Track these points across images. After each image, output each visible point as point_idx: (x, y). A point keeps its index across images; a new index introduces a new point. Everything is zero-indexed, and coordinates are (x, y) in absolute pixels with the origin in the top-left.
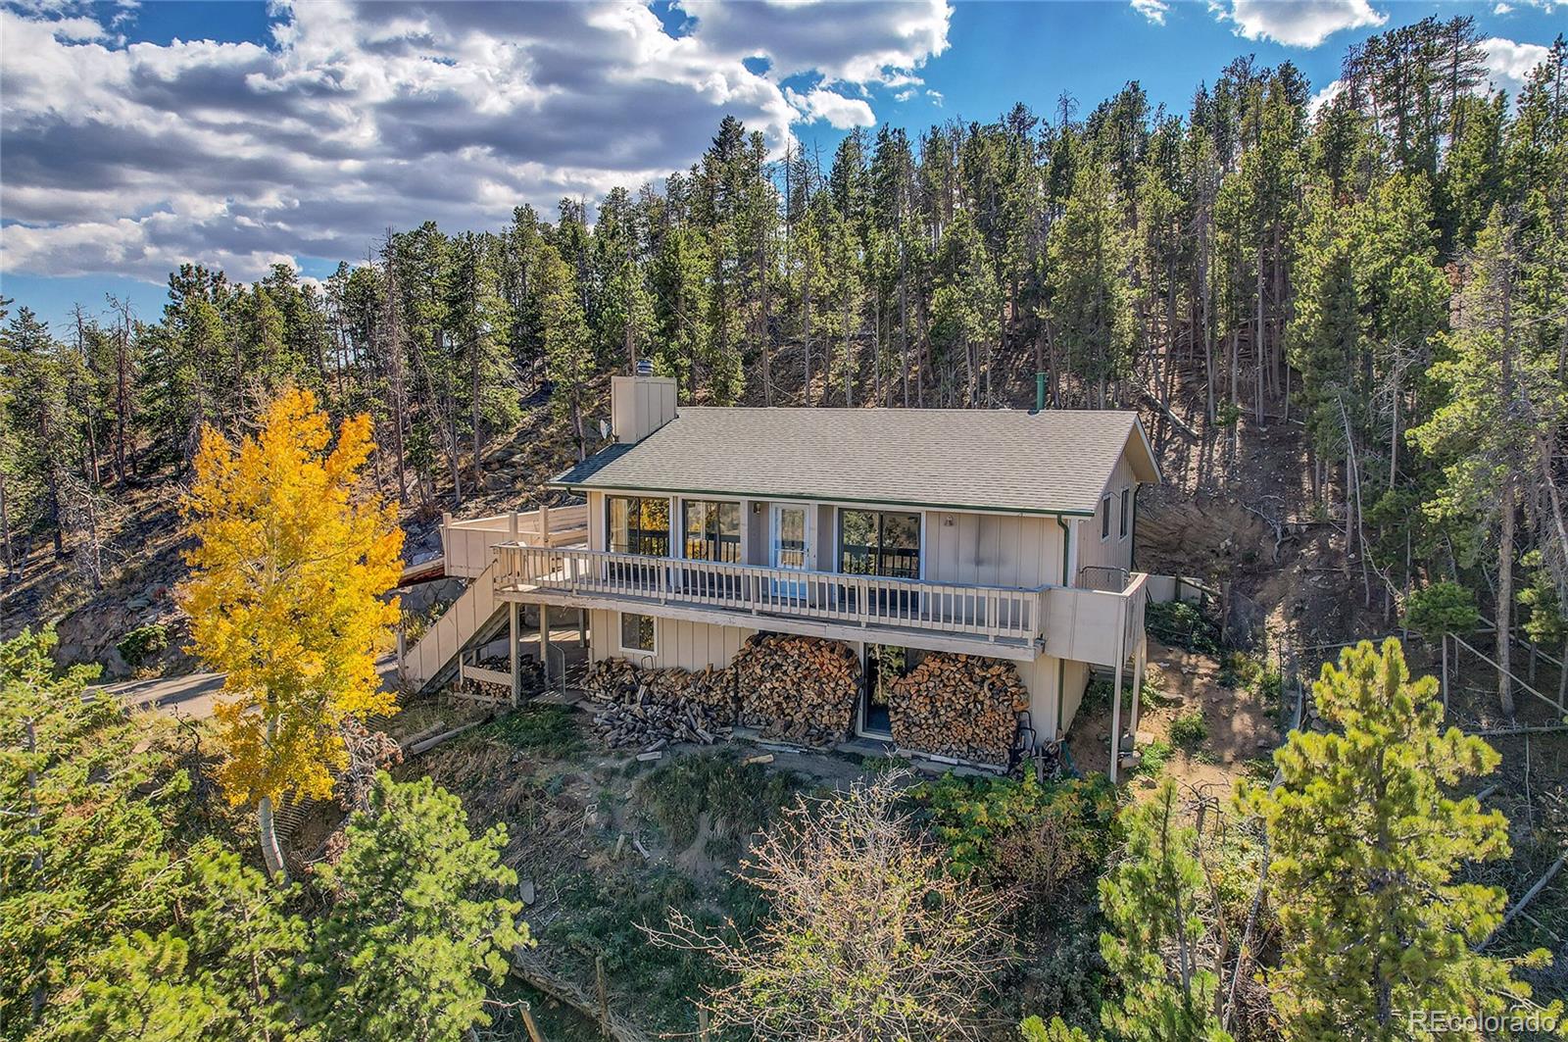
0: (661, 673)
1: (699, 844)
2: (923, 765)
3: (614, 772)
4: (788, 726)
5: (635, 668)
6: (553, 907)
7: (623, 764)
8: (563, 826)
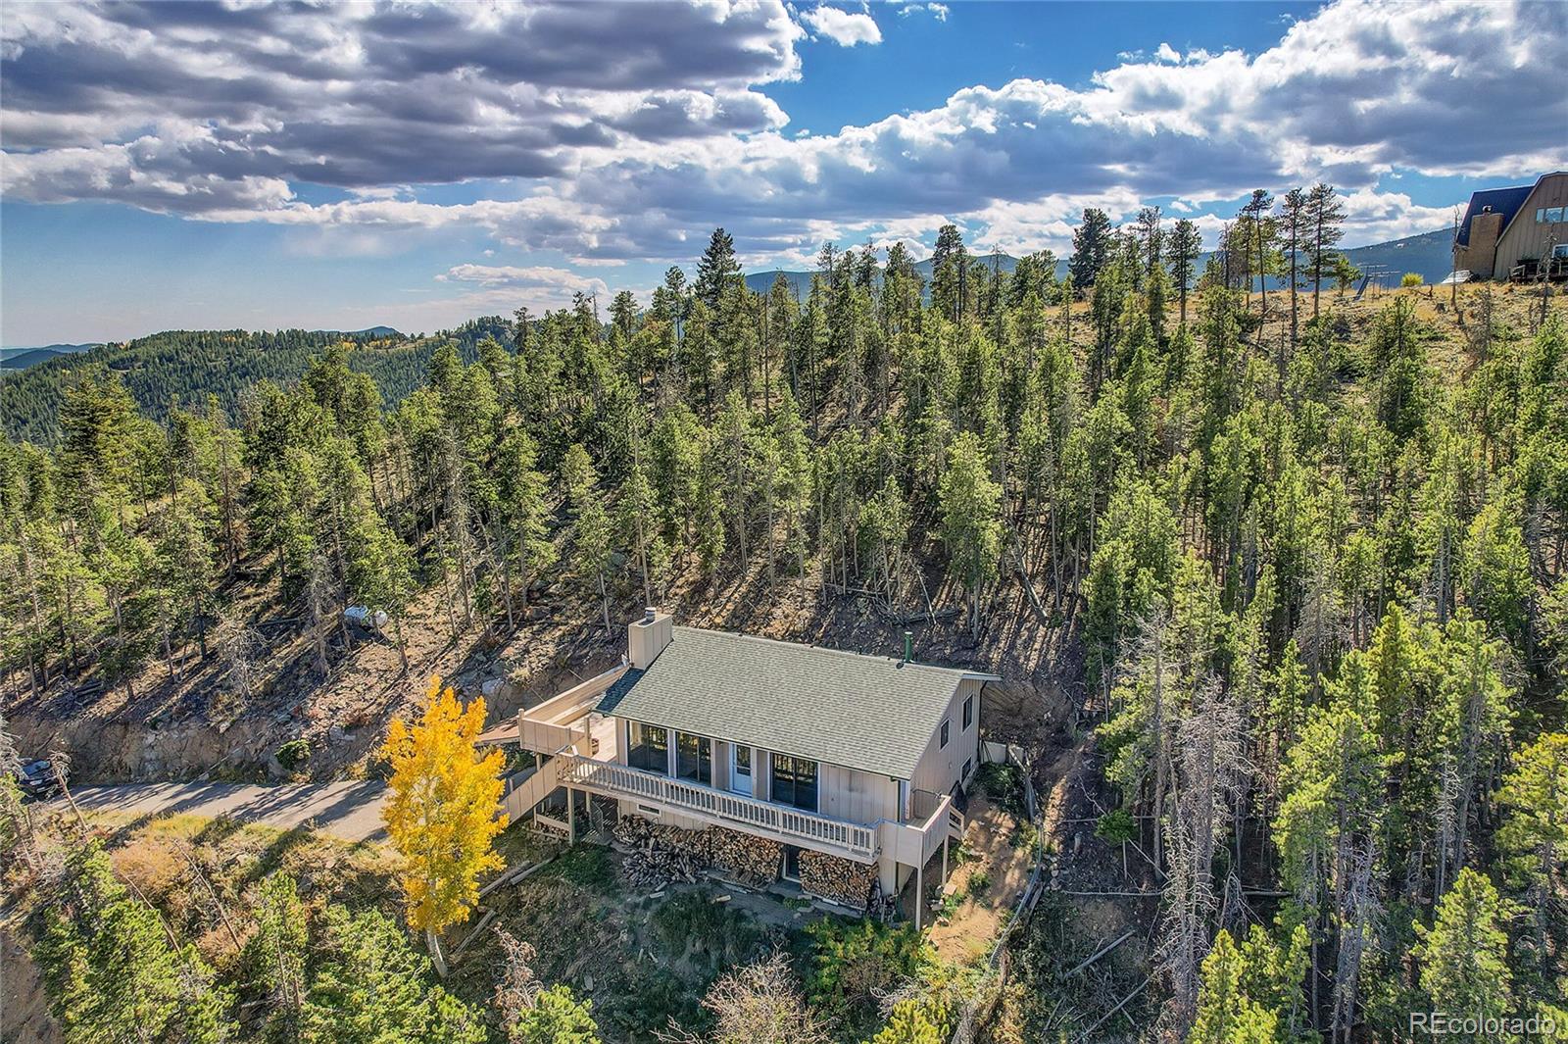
0: (664, 828)
1: (686, 957)
2: (818, 905)
3: (636, 905)
4: (742, 872)
5: (648, 823)
6: (604, 993)
7: (641, 899)
8: (608, 942)
